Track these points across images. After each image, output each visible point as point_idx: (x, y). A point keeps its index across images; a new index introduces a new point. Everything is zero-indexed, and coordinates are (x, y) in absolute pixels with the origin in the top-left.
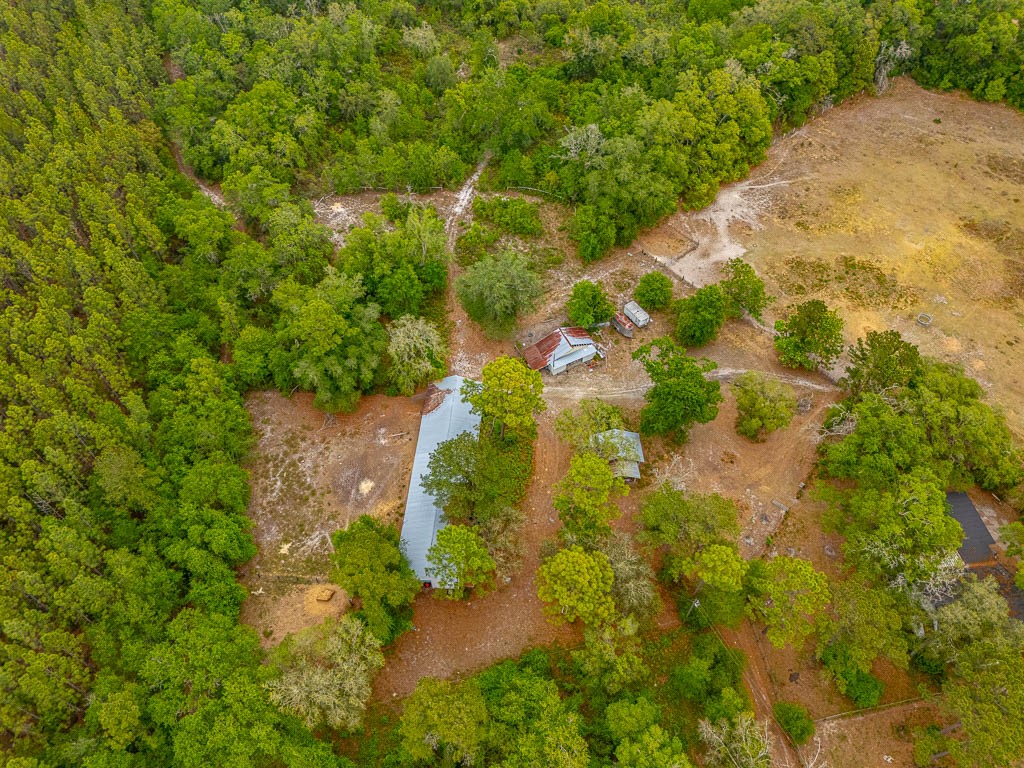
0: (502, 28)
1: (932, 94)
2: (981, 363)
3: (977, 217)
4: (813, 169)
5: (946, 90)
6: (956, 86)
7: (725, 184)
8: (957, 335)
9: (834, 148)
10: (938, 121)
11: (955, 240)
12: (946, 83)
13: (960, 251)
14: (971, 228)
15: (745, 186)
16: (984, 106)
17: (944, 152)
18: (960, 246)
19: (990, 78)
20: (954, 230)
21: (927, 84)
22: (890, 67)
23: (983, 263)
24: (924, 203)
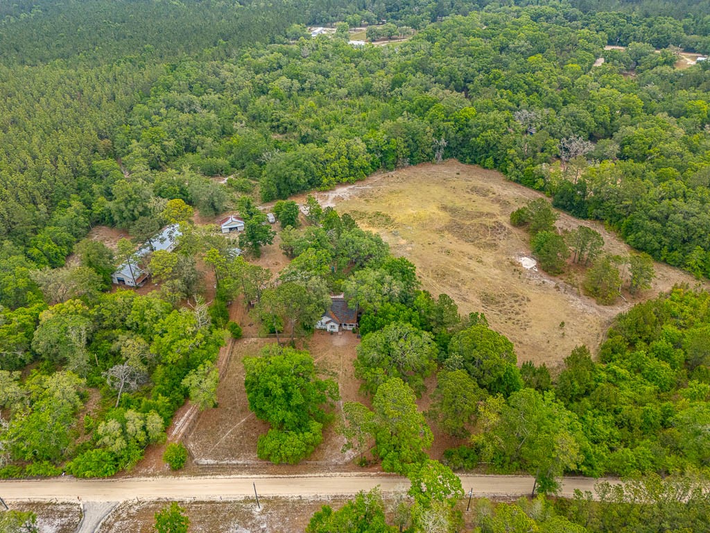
0: (281, 129)
1: (464, 165)
2: (411, 248)
3: (450, 205)
4: (388, 184)
5: (470, 163)
6: (475, 163)
7: (340, 184)
8: (408, 239)
9: (403, 179)
10: (458, 174)
11: (433, 211)
12: (468, 160)
13: (432, 215)
14: (444, 208)
15: (352, 187)
16: (485, 170)
17: (453, 184)
18: (434, 213)
19: (487, 157)
20: (435, 208)
21: (462, 161)
22: (442, 151)
23: (440, 219)
24: (428, 199)
